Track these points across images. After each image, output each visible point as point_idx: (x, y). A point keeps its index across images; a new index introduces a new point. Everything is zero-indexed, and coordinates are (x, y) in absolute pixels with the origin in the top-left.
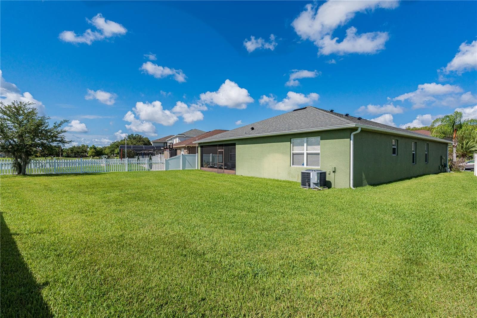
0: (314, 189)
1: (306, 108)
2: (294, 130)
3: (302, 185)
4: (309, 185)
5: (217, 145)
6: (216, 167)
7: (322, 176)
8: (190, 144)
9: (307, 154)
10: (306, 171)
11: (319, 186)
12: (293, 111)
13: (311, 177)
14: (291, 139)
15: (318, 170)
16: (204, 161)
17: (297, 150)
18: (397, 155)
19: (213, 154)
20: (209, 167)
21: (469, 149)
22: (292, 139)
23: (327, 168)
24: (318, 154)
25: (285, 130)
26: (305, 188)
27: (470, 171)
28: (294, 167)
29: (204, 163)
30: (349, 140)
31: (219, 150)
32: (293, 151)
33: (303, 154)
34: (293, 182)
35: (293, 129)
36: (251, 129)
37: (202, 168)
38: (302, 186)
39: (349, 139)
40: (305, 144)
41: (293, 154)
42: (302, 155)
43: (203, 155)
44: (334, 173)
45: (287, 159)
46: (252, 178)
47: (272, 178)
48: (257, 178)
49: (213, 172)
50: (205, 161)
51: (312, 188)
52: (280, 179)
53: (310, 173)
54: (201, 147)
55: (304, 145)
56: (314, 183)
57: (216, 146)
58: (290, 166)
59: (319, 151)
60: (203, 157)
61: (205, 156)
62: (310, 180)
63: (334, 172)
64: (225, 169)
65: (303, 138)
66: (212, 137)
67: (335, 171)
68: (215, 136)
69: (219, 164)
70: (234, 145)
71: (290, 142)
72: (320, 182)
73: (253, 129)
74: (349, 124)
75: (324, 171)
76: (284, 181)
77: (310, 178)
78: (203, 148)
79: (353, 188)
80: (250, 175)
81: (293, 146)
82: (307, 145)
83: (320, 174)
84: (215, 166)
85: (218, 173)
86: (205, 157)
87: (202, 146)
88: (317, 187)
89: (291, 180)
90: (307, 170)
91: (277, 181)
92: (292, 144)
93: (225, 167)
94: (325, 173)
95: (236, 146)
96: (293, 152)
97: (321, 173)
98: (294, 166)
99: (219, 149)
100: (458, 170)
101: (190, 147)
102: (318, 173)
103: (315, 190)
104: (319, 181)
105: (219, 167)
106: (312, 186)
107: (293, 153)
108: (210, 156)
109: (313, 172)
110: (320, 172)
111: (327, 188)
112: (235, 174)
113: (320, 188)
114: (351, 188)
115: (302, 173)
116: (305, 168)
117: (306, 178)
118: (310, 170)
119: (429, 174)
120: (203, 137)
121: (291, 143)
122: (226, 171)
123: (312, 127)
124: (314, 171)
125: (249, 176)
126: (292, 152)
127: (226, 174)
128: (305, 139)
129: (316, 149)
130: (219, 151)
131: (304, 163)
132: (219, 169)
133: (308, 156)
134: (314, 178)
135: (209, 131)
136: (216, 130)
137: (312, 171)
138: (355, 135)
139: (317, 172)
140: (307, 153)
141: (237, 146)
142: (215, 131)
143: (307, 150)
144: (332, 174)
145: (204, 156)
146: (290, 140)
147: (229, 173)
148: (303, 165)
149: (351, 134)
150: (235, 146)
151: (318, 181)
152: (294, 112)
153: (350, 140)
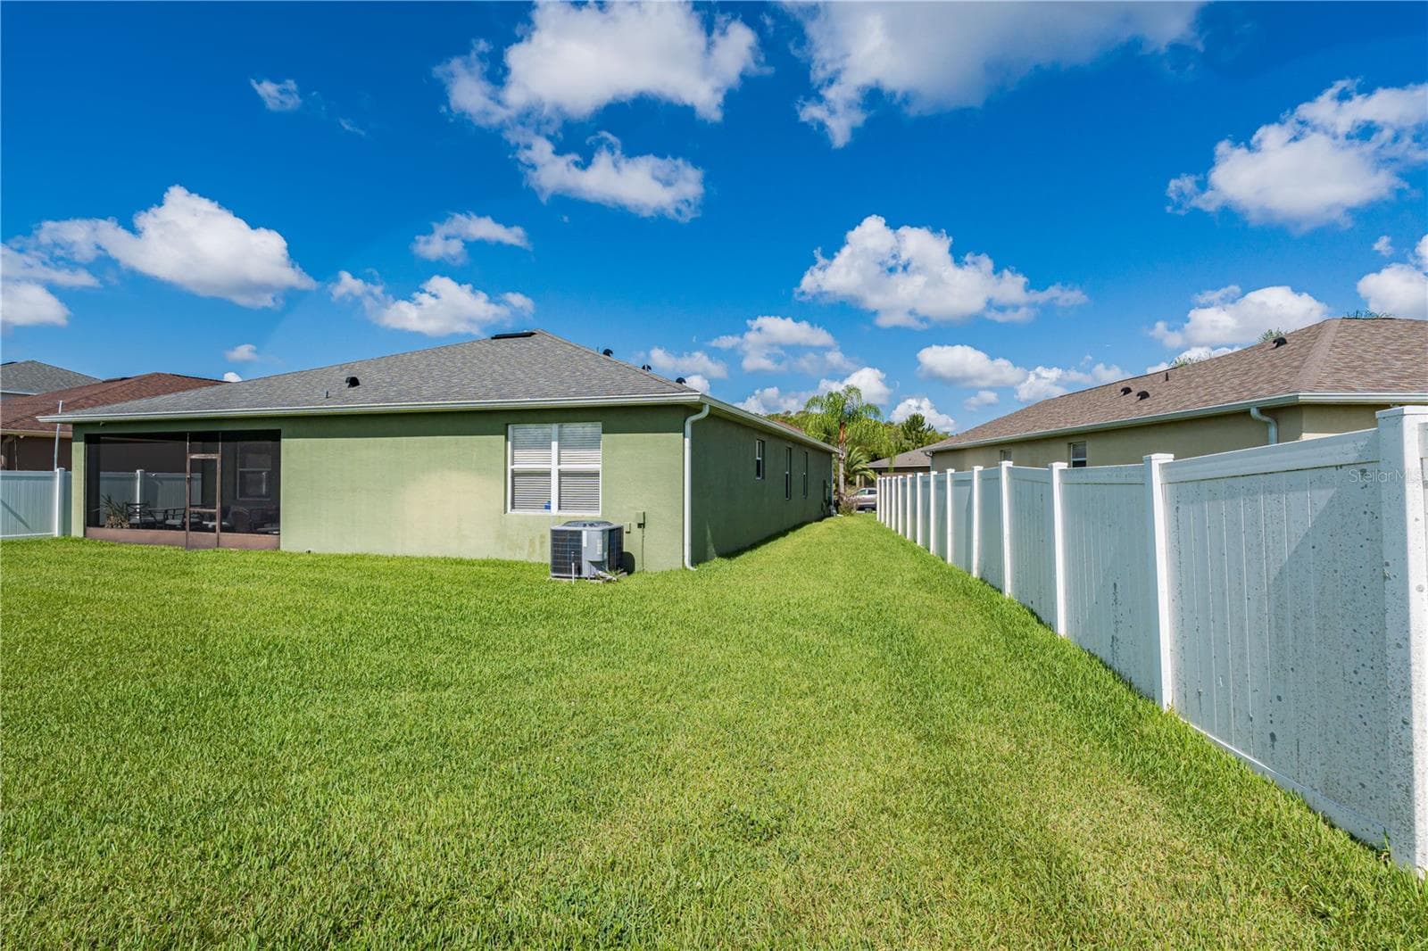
0: (594, 579)
1: (534, 334)
2: (518, 398)
3: (554, 570)
4: (579, 570)
5: (185, 433)
6: (177, 522)
7: (614, 537)
8: (14, 425)
9: (561, 474)
10: (565, 525)
11: (607, 569)
12: (493, 338)
13: (584, 544)
14: (507, 425)
15: (599, 523)
16: (102, 501)
17: (527, 460)
18: (763, 478)
19: (147, 470)
20: (133, 526)
21: (852, 466)
22: (510, 427)
23: (624, 518)
24: (596, 474)
25: (486, 395)
26: (566, 580)
27: (864, 512)
28: (518, 516)
29: (104, 509)
30: (682, 437)
31: (194, 457)
32: (513, 464)
33: (548, 474)
34: (517, 563)
35: (513, 395)
36: (348, 384)
37: (92, 530)
38: (557, 575)
39: (682, 434)
40: (555, 445)
41: (514, 474)
42: (546, 478)
43: (102, 474)
44: (640, 530)
45: (494, 491)
46: (362, 557)
47: (436, 553)
48: (377, 558)
49: (163, 547)
50: (110, 501)
51: (587, 579)
52: (467, 558)
53: (580, 532)
54: (90, 440)
55: (549, 448)
56: (591, 562)
57: (180, 437)
58: (505, 512)
59: (600, 466)
60: (101, 482)
61: (108, 478)
62: (580, 553)
63: (641, 525)
64: (224, 529)
65: (545, 425)
66: (156, 400)
67: (644, 524)
68: (169, 398)
69: (192, 509)
70: (275, 436)
71: (503, 437)
72: (609, 555)
73: (354, 382)
74: (683, 392)
75: (615, 525)
76: (485, 563)
77: (580, 546)
78: (102, 445)
79: (691, 568)
80: (347, 550)
81: (514, 448)
82: (560, 447)
83: (610, 535)
84: (168, 522)
85: (188, 546)
86: (105, 482)
87: (94, 436)
88: (600, 572)
89: (507, 556)
90: (567, 524)
91: (460, 562)
92: (509, 443)
93: (223, 523)
94: (620, 530)
95: (282, 440)
96: (513, 467)
97: (611, 531)
98: (516, 512)
99: (192, 452)
100: (848, 511)
101: (18, 437)
102: (603, 531)
103: (596, 581)
104: (606, 554)
105: (191, 524)
106: (585, 573)
107: (513, 470)
108: (134, 479)
109: (588, 528)
110: (607, 527)
111: (625, 573)
112: (279, 548)
113: (609, 577)
114: (686, 569)
115: (555, 533)
116: (557, 517)
117: (565, 548)
118: (576, 523)
119: (811, 523)
120: (87, 398)
121: (507, 439)
122: (227, 537)
123: (576, 394)
124: (591, 525)
125: (344, 552)
126: (510, 467)
127: (231, 552)
128: (554, 428)
129: (588, 460)
130: (191, 460)
131: (549, 502)
132: (191, 533)
133: (563, 479)
134: (593, 547)
135: (119, 377)
136: (158, 374)
137: (585, 525)
138: (694, 424)
139: (601, 528)
140: (559, 470)
141: (284, 442)
142: (151, 376)
143: (559, 464)
144: (636, 531)
145: (104, 478)
146: (503, 428)
147: (246, 548)
148: (548, 507)
149: (685, 422)
150: (280, 440)
151: (603, 555)
152: (494, 341)
153: (684, 436)
